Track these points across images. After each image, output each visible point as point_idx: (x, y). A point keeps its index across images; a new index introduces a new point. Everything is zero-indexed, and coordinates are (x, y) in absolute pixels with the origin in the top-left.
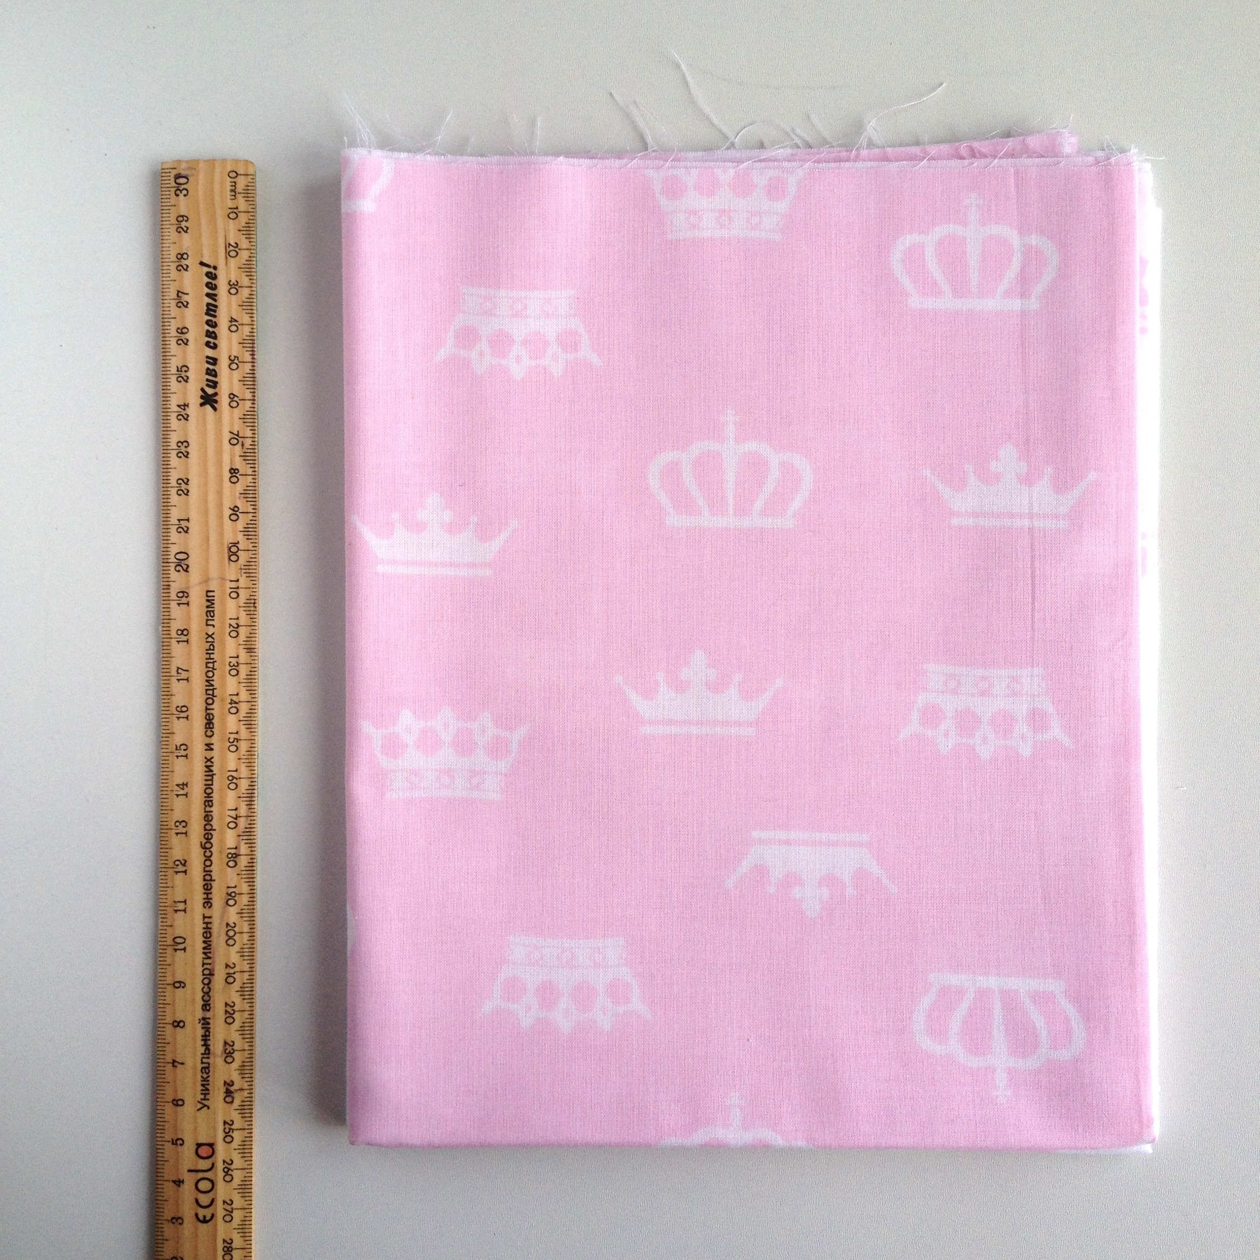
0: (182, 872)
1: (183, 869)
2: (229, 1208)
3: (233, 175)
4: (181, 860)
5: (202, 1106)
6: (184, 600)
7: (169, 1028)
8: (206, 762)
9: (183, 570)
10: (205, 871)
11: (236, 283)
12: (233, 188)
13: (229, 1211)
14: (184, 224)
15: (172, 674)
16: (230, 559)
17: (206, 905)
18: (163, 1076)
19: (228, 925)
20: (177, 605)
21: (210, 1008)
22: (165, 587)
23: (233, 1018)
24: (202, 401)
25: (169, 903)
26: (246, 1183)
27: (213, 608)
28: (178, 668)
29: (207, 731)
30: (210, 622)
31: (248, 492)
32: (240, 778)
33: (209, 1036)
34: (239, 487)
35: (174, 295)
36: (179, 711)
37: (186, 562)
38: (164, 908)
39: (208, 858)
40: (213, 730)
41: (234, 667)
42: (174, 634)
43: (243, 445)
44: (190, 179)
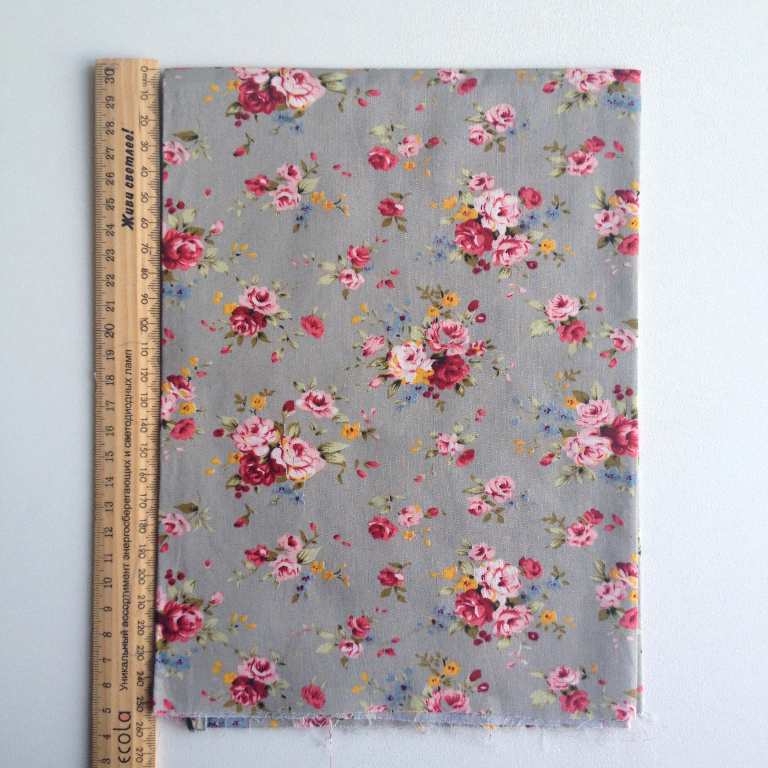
0: (109, 535)
3: (145, 69)
4: (109, 527)
5: (123, 687)
6: (111, 356)
7: (101, 638)
8: (126, 464)
9: (110, 336)
10: (125, 535)
11: (146, 143)
12: (145, 78)
13: (140, 755)
14: (111, 102)
15: (104, 405)
16: (142, 329)
17: (125, 557)
18: (97, 668)
19: (140, 570)
20: (106, 360)
21: (128, 624)
22: (97, 347)
23: (143, 631)
24: (123, 223)
25: (102, 555)
26: (151, 737)
27: (130, 361)
28: (107, 401)
29: (126, 443)
30: (128, 371)
31: (154, 285)
32: (148, 475)
33: (127, 643)
34: (148, 281)
35: (104, 150)
36: (108, 430)
37: (112, 331)
38: (96, 559)
39: (127, 527)
40: (130, 442)
41: (144, 401)
42: (104, 379)
43: (151, 253)
44: (115, 71)
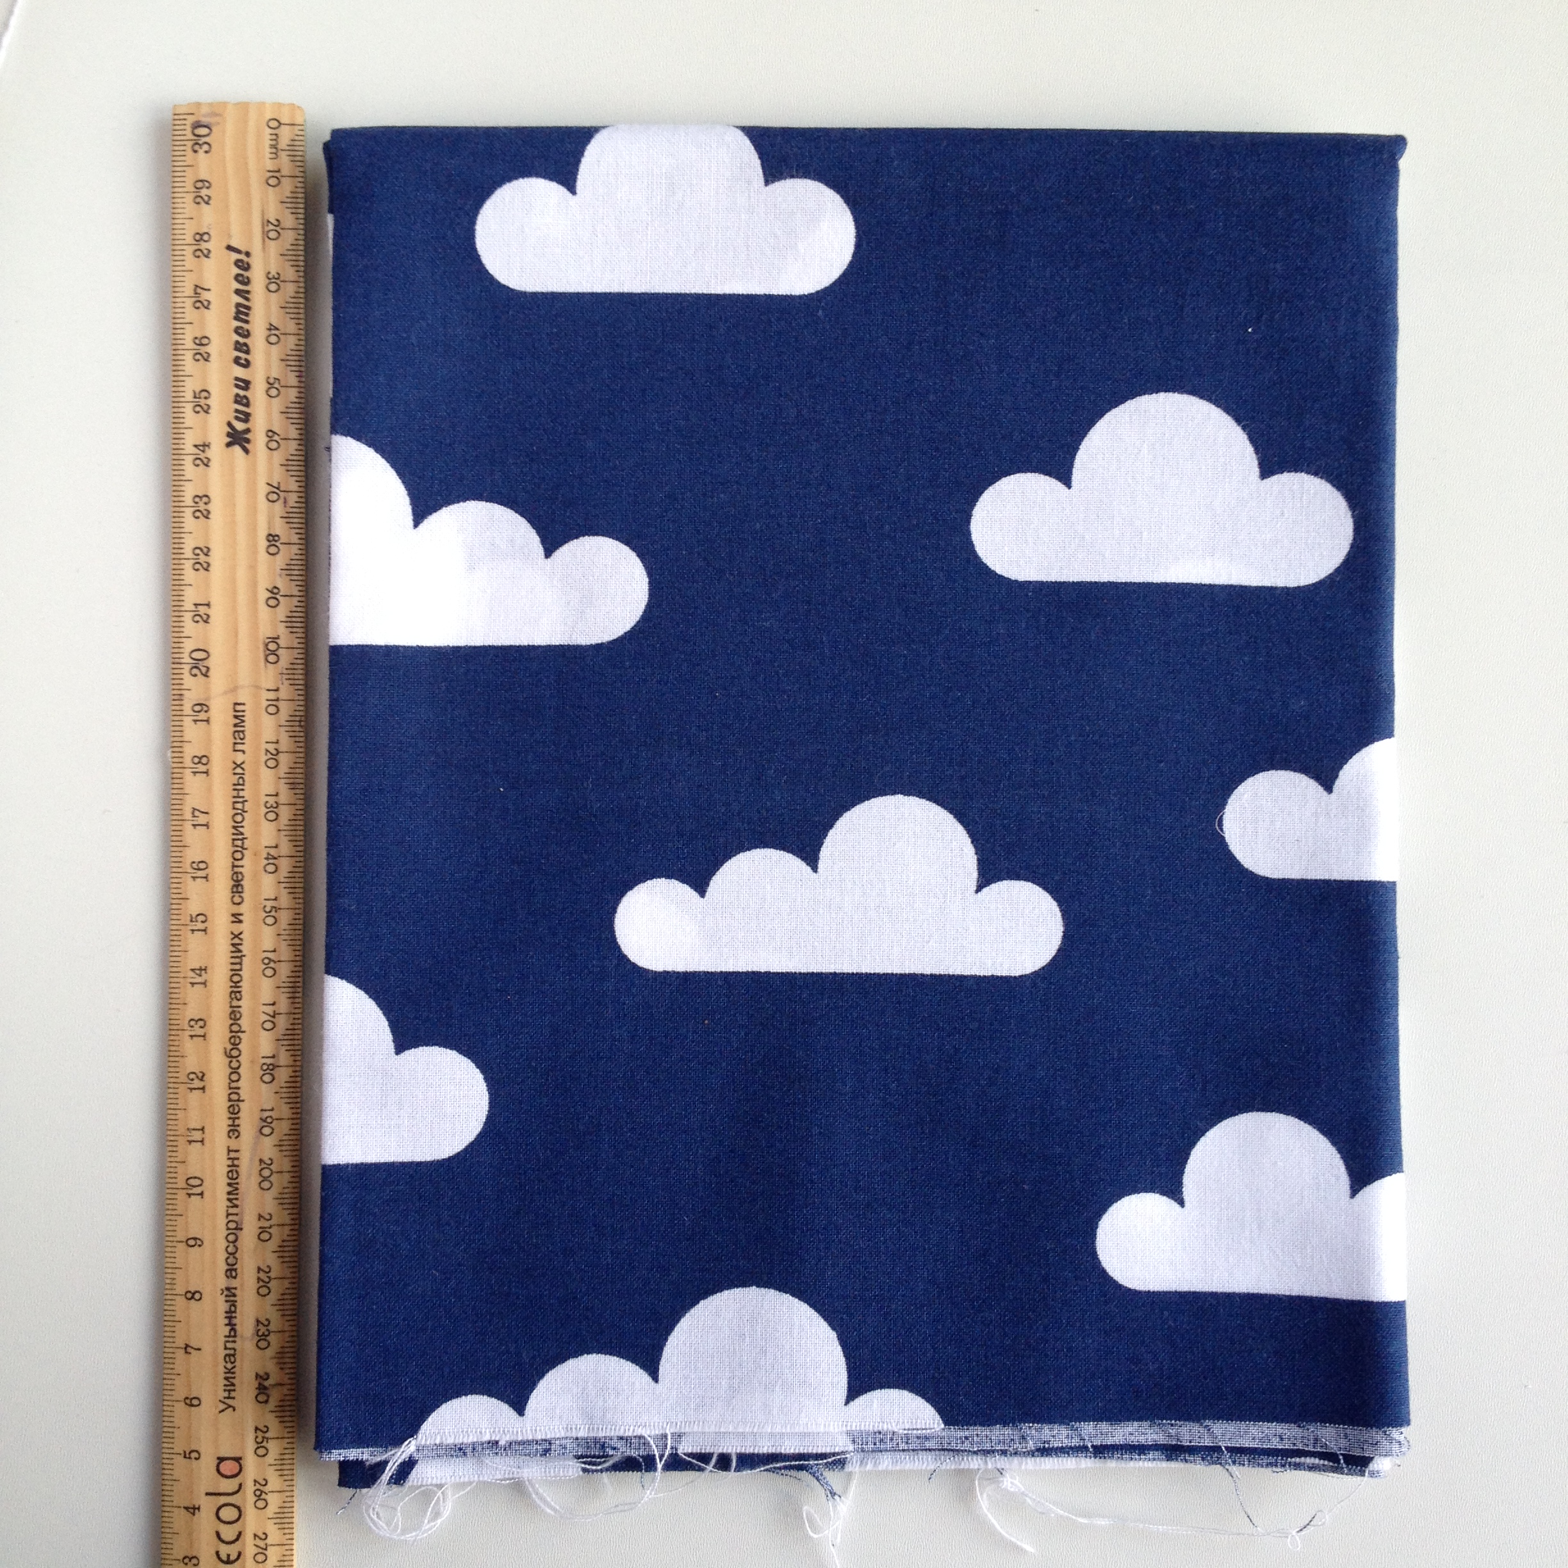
0: (198, 1089)
1: (201, 1084)
2: (262, 1544)
3: (274, 124)
4: (197, 1072)
5: (226, 1406)
6: (202, 716)
7: (180, 1302)
8: (232, 939)
9: (202, 674)
10: (230, 1088)
11: (276, 276)
12: (274, 142)
13: (263, 1549)
14: (204, 192)
15: (187, 818)
16: (267, 660)
17: (231, 1134)
18: (172, 1366)
19: (261, 1161)
20: (193, 723)
21: (236, 1275)
22: (176, 697)
23: (268, 1288)
24: (229, 440)
25: (182, 1130)
26: (286, 1510)
27: (243, 726)
28: (194, 809)
29: (233, 897)
30: (239, 747)
31: (293, 567)
32: (279, 961)
33: (235, 1312)
34: (280, 561)
35: (189, 291)
36: (195, 869)
37: (205, 663)
38: (172, 1138)
39: (235, 1071)
40: (241, 894)
41: (272, 809)
42: (188, 762)
43: (285, 502)
44: (214, 129)
